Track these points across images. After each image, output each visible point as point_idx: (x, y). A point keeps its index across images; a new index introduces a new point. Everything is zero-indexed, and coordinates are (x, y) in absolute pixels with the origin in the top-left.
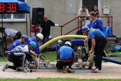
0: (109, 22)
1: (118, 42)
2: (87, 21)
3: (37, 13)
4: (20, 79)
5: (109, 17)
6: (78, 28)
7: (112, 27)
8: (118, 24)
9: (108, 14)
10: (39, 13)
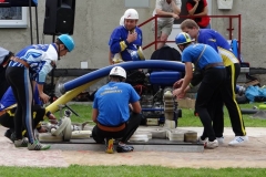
0: (230, 30)
1: (253, 79)
2: (175, 26)
3: (59, 5)
4: (29, 168)
5: (231, 17)
6: (156, 43)
7: (239, 42)
8: (253, 35)
9: (228, 10)
10: (63, 6)
